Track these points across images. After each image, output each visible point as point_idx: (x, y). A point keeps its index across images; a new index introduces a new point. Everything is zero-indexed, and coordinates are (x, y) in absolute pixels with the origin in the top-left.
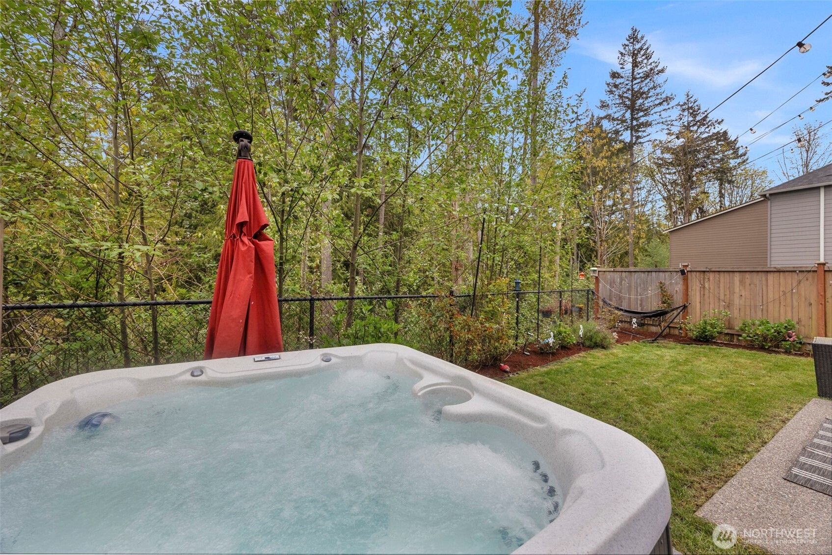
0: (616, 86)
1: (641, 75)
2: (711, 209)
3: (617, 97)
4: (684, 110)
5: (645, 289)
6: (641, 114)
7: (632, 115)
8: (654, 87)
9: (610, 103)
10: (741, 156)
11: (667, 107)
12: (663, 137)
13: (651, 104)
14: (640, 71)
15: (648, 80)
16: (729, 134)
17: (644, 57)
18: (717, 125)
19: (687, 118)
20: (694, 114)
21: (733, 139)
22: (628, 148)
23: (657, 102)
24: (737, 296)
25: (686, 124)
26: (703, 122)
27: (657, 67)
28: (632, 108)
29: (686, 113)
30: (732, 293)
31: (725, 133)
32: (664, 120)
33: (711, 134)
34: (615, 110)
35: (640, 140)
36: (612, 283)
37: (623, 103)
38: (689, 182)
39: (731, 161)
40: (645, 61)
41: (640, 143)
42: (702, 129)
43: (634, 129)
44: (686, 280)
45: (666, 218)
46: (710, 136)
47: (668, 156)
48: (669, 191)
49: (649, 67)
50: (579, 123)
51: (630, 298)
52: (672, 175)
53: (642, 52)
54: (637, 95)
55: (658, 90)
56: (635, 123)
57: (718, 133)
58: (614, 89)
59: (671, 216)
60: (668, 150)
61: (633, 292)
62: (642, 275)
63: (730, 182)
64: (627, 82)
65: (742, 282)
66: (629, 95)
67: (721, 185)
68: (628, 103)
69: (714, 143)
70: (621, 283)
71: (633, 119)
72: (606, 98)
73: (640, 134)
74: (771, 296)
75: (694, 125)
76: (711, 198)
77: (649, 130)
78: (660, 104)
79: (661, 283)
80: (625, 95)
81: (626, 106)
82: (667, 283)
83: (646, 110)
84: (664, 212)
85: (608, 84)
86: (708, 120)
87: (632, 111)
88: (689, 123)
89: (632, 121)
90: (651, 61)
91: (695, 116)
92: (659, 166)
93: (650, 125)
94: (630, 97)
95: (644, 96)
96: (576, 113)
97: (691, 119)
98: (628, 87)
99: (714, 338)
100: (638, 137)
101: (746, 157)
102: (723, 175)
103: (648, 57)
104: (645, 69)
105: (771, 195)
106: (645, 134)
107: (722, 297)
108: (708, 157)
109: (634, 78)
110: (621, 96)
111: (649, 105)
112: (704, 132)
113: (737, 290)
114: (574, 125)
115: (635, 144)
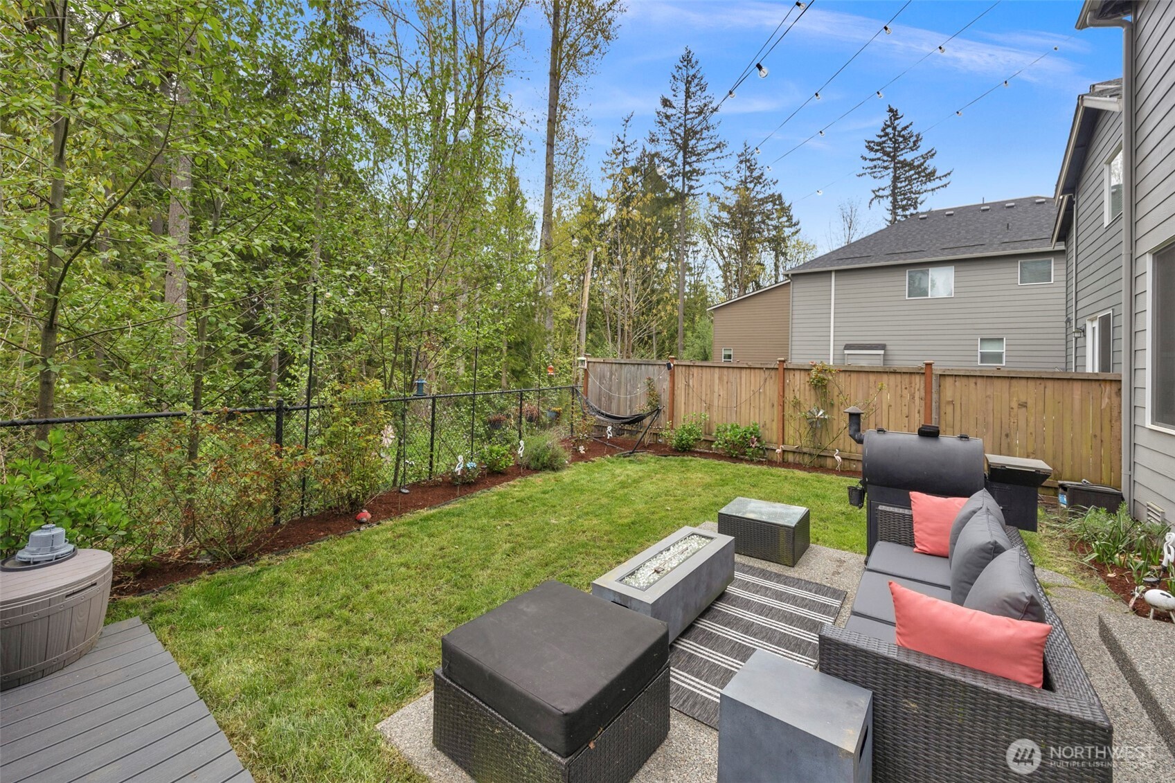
0: (668, 117)
1: (695, 109)
2: (766, 283)
3: (668, 131)
4: (741, 162)
5: (634, 387)
6: (694, 158)
7: (684, 157)
8: (707, 128)
9: (660, 137)
10: (795, 225)
11: (721, 155)
12: (718, 190)
13: (705, 148)
14: (694, 104)
15: (701, 118)
16: (784, 198)
17: (698, 88)
18: (772, 186)
19: (744, 173)
20: (751, 169)
21: (787, 205)
22: (681, 197)
23: (711, 146)
24: (716, 395)
25: (743, 178)
26: (758, 180)
27: (711, 102)
28: (684, 148)
29: (743, 166)
30: (713, 392)
31: (780, 196)
32: (717, 170)
33: (766, 195)
34: (666, 147)
35: (692, 191)
36: (601, 378)
37: (675, 140)
38: (745, 249)
39: (785, 229)
40: (699, 93)
41: (693, 195)
42: (758, 188)
43: (687, 176)
44: (672, 376)
45: (723, 290)
46: (766, 198)
47: (724, 215)
48: (724, 258)
49: (703, 101)
50: (626, 156)
51: (619, 398)
52: (727, 239)
53: (696, 81)
54: (690, 133)
55: (711, 132)
56: (688, 168)
57: (773, 195)
58: (665, 121)
59: (727, 289)
60: (723, 207)
61: (623, 390)
62: (632, 368)
63: (784, 254)
64: (680, 115)
65: (720, 379)
66: (681, 131)
67: (777, 256)
68: (680, 141)
69: (769, 206)
70: (611, 379)
71: (685, 163)
72: (656, 129)
73: (693, 183)
74: (743, 395)
75: (751, 182)
76: (768, 271)
77: (701, 178)
78: (713, 150)
79: (649, 379)
80: (677, 131)
81: (678, 145)
82: (656, 379)
83: (699, 154)
84: (720, 284)
85: (658, 113)
86: (764, 178)
87: (685, 153)
88: (746, 179)
89: (684, 166)
90: (705, 94)
91: (752, 171)
92: (716, 226)
93: (703, 174)
94: (682, 134)
95: (698, 136)
96: (623, 142)
97: (748, 174)
98: (681, 121)
99: (691, 446)
100: (691, 188)
101: (798, 227)
102: (778, 244)
103: (703, 89)
104: (699, 103)
105: (793, 275)
106: (698, 184)
107: (703, 398)
108: (763, 222)
109: (687, 112)
110: (672, 132)
111: (702, 148)
112: (761, 192)
113: (716, 390)
114: (621, 158)
115: (687, 195)
